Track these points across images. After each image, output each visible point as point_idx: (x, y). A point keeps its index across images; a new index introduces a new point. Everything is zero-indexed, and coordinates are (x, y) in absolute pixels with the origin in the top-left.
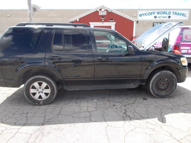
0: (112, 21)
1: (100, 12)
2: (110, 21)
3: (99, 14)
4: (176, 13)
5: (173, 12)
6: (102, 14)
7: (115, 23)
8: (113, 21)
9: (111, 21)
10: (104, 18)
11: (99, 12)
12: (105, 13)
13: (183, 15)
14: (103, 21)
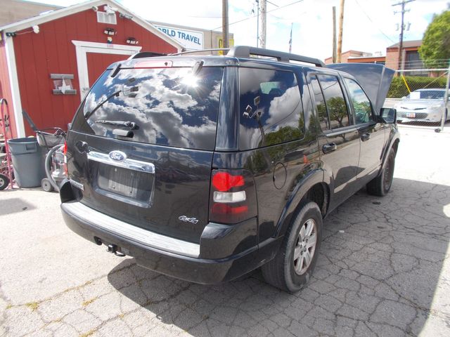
0: (134, 42)
1: (98, 13)
2: (128, 41)
3: (99, 21)
4: (183, 35)
5: (179, 33)
6: (104, 22)
7: (141, 48)
8: (137, 42)
9: (132, 42)
10: (113, 33)
11: (96, 13)
12: (113, 21)
13: (195, 40)
14: (110, 39)
